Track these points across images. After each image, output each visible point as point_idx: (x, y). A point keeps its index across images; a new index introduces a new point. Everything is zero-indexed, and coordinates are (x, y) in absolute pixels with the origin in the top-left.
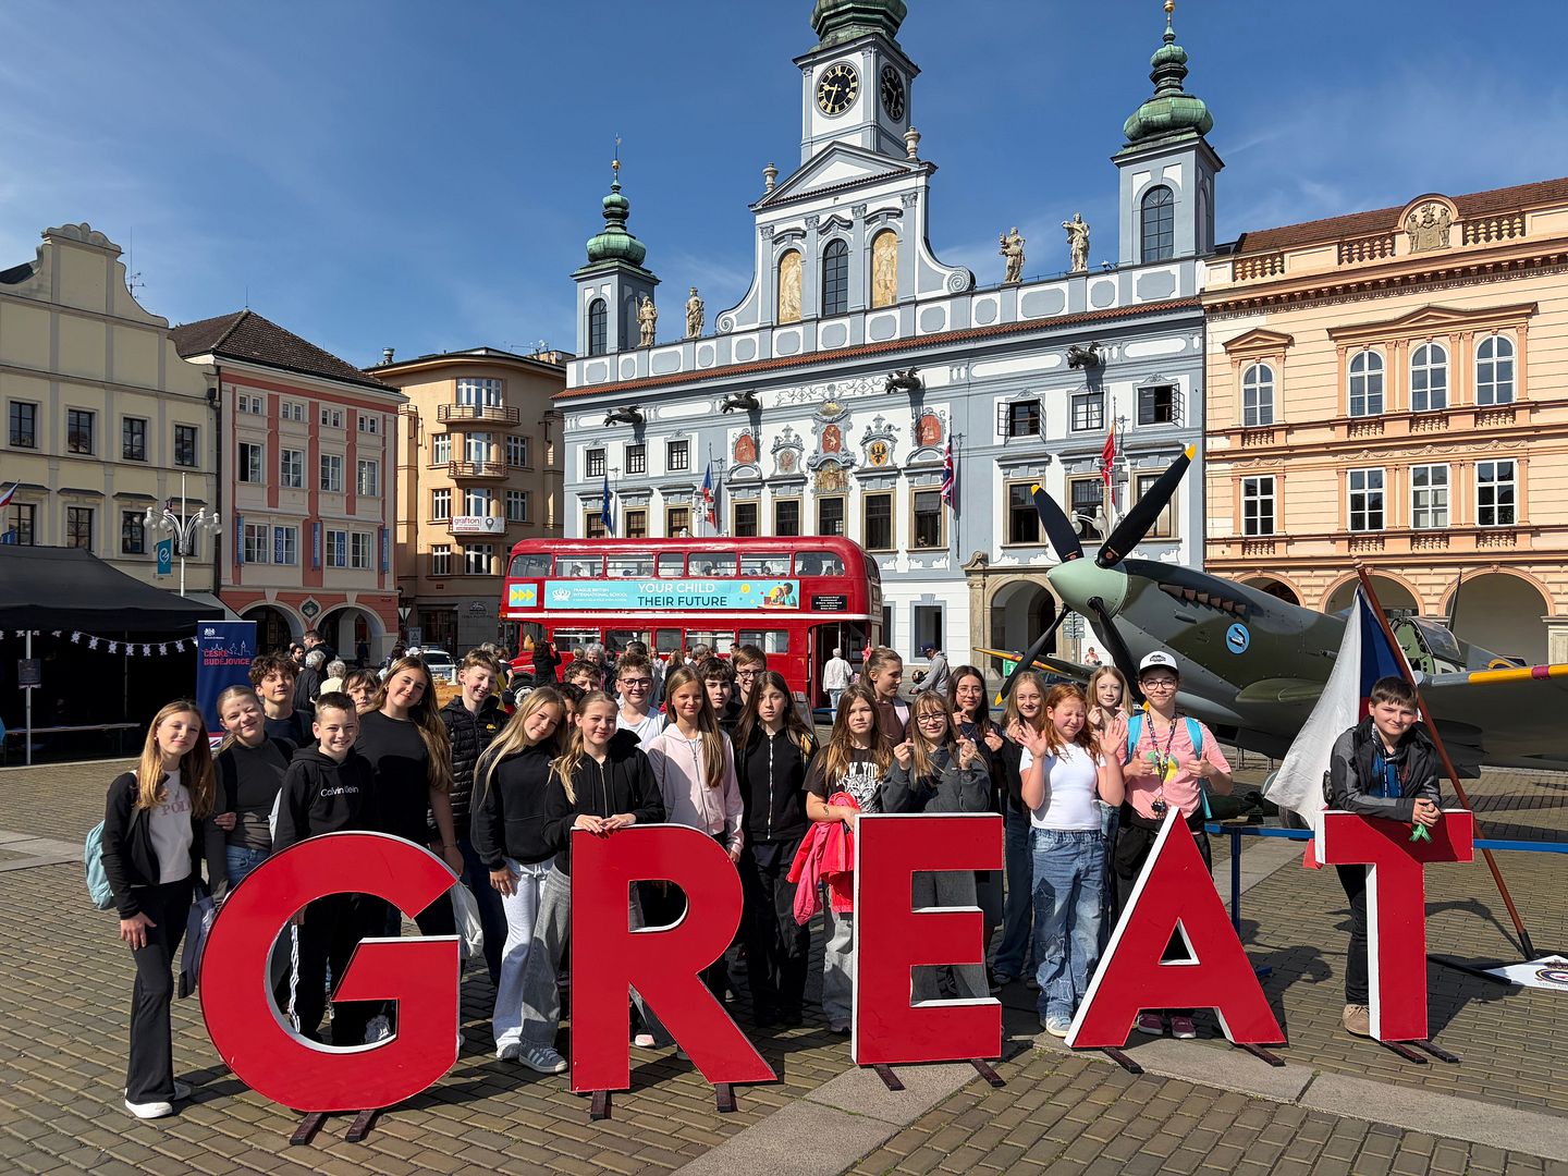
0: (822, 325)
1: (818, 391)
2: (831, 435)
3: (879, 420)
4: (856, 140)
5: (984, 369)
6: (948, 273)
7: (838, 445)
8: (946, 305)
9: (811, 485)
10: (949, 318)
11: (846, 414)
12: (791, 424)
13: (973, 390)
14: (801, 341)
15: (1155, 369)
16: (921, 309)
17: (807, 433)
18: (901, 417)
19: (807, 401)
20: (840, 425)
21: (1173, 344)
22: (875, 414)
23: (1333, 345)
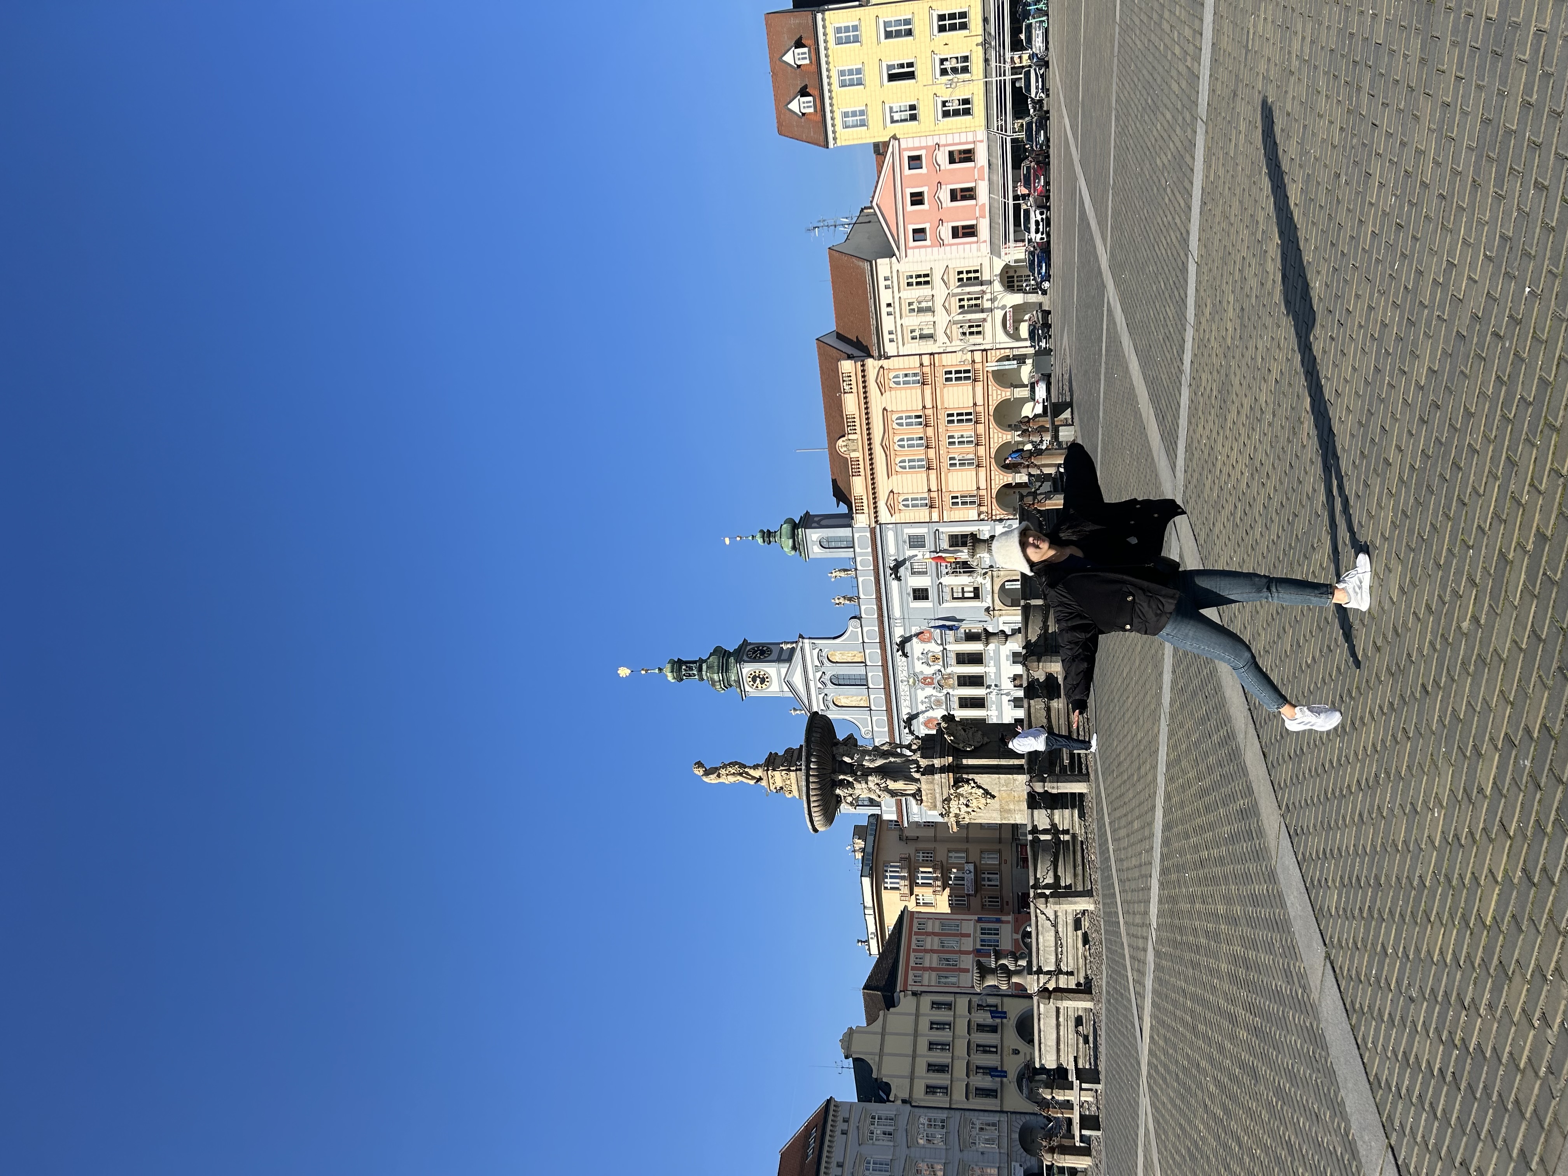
0: (871, 686)
1: (903, 688)
2: (927, 681)
3: (918, 659)
4: (783, 671)
5: (897, 612)
6: (850, 629)
7: (930, 678)
8: (865, 629)
9: (951, 691)
10: (871, 628)
11: (915, 675)
12: (919, 701)
13: (906, 617)
14: (878, 698)
15: (900, 542)
16: (866, 640)
17: (924, 693)
19: (908, 693)
20: (921, 677)
21: (890, 536)
22: (916, 661)
23: (894, 477)
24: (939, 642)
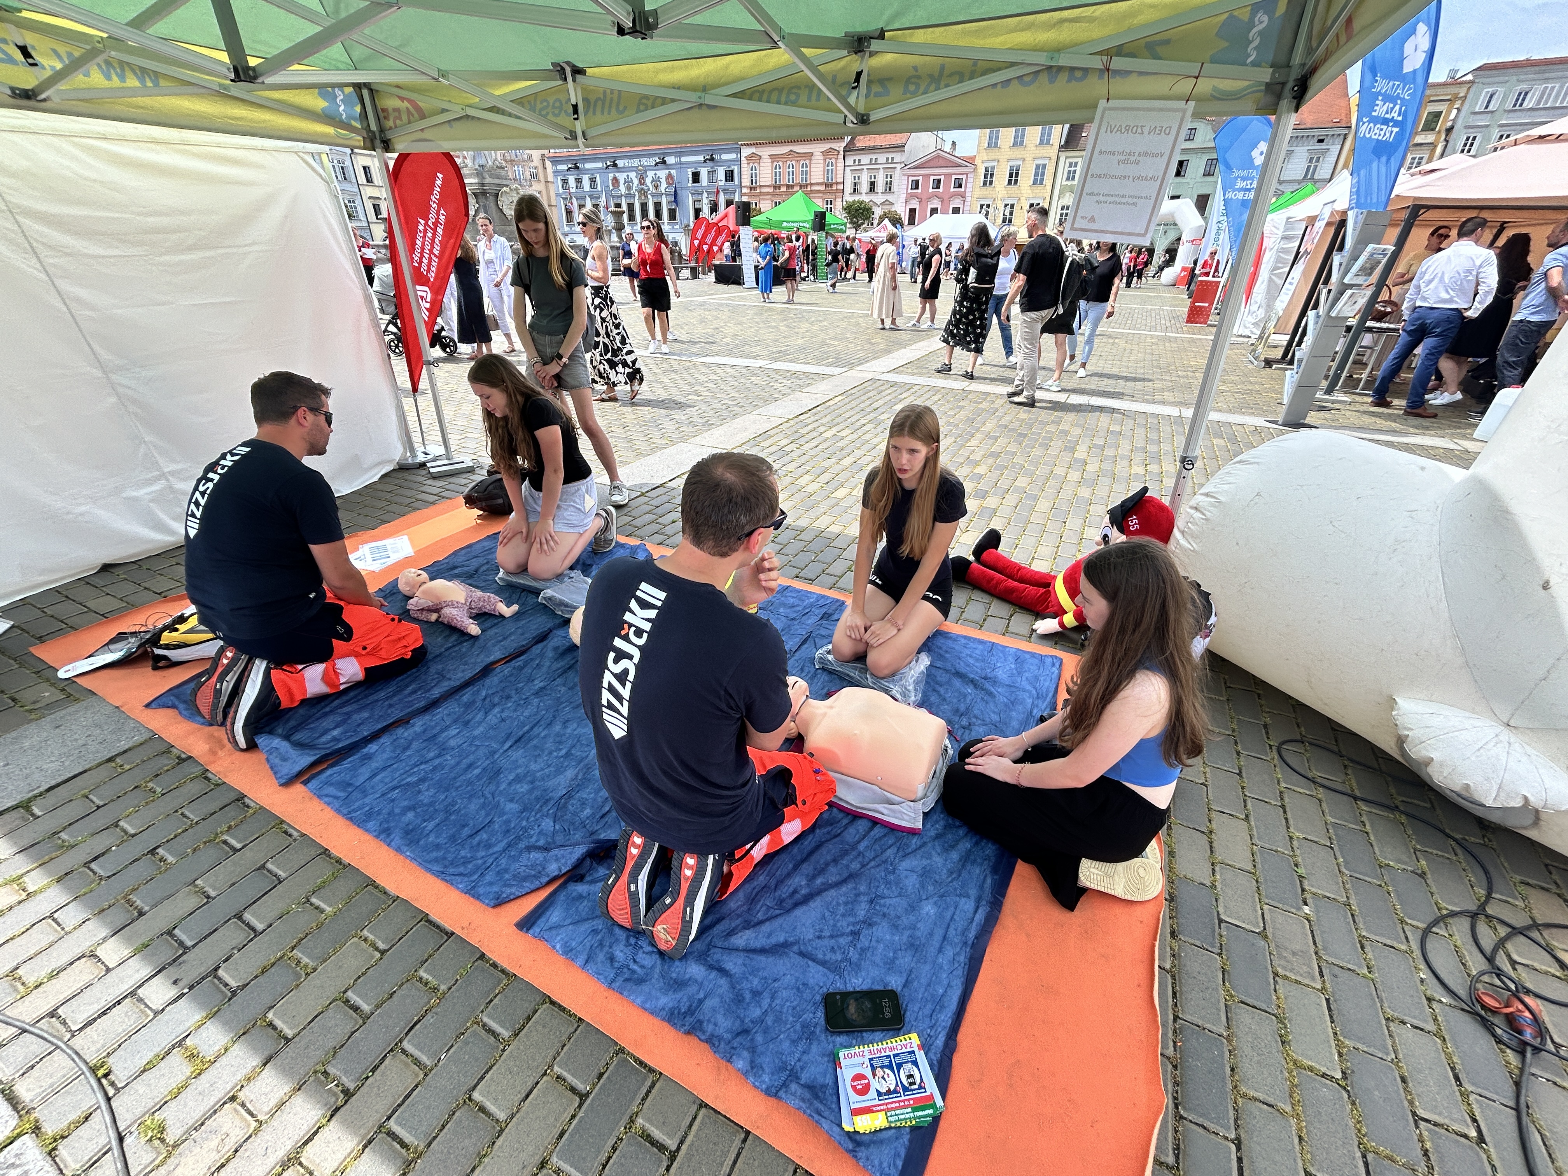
1: (636, 162)
2: (642, 179)
3: (655, 174)
5: (684, 159)
7: (644, 183)
9: (637, 197)
11: (646, 171)
12: (629, 174)
13: (682, 166)
15: (729, 163)
17: (634, 178)
18: (662, 174)
20: (644, 175)
21: (733, 156)
22: (654, 172)
23: (771, 160)
24: (667, 191)
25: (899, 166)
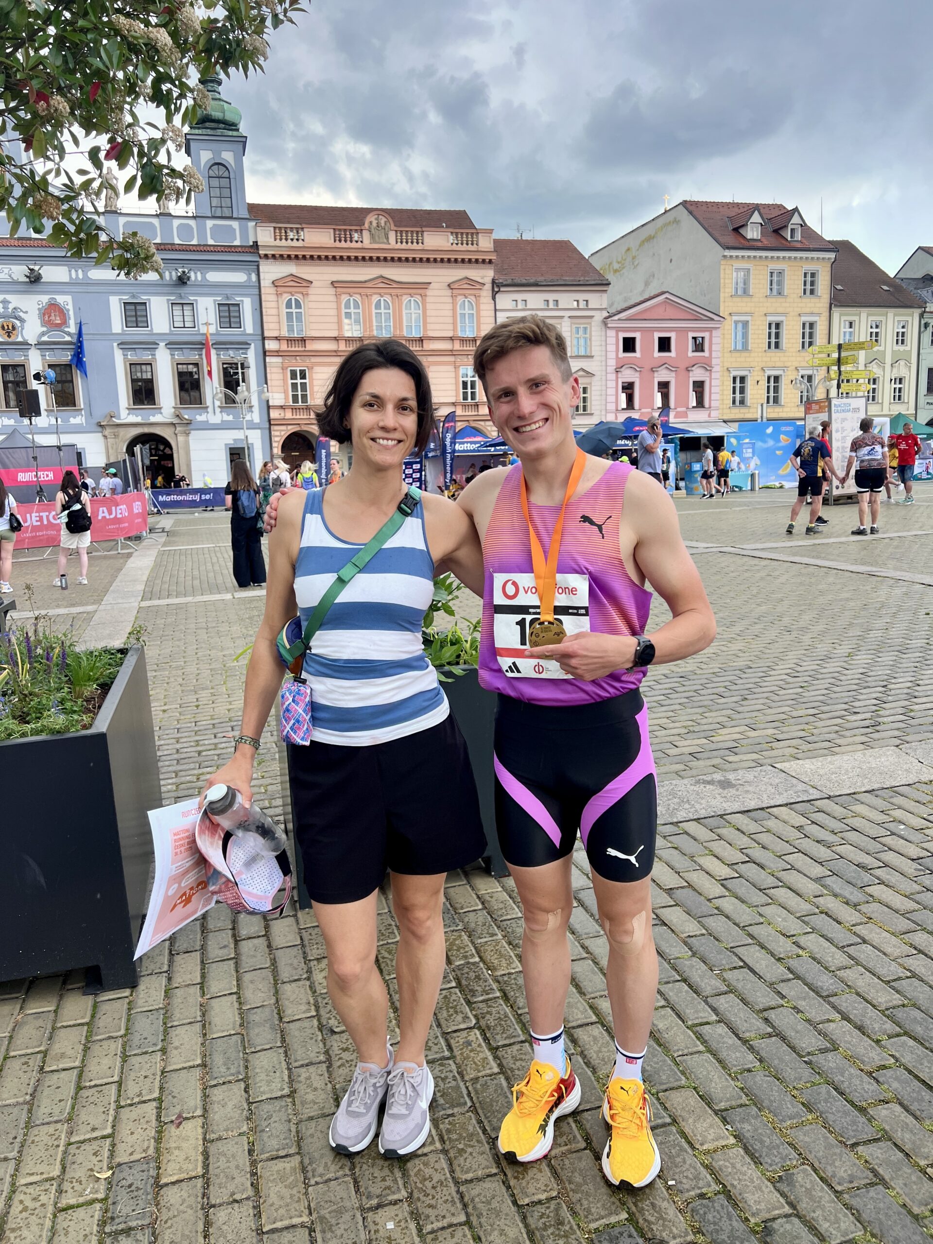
3: (5, 302)
5: (97, 273)
13: (91, 288)
15: (229, 291)
18: (26, 302)
21: (238, 277)
24: (45, 338)
25: (599, 316)
